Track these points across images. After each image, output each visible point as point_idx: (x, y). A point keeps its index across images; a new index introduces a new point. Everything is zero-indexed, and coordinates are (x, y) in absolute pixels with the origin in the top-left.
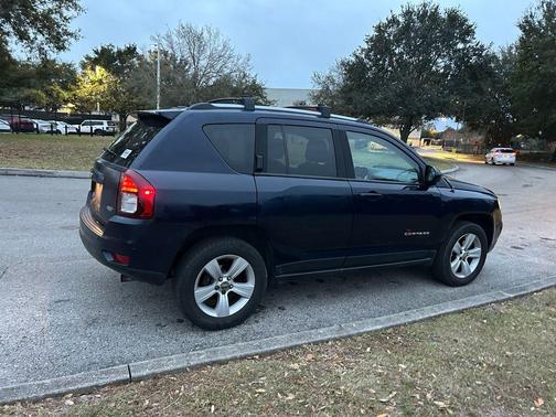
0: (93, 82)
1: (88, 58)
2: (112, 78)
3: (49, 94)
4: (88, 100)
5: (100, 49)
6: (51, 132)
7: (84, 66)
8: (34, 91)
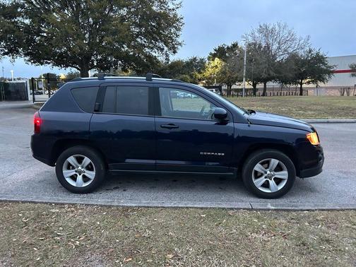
0: (212, 67)
1: (211, 54)
2: (223, 64)
3: (191, 77)
4: (210, 78)
5: (217, 48)
6: (184, 98)
7: (209, 59)
8: (184, 76)
